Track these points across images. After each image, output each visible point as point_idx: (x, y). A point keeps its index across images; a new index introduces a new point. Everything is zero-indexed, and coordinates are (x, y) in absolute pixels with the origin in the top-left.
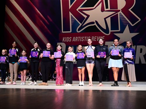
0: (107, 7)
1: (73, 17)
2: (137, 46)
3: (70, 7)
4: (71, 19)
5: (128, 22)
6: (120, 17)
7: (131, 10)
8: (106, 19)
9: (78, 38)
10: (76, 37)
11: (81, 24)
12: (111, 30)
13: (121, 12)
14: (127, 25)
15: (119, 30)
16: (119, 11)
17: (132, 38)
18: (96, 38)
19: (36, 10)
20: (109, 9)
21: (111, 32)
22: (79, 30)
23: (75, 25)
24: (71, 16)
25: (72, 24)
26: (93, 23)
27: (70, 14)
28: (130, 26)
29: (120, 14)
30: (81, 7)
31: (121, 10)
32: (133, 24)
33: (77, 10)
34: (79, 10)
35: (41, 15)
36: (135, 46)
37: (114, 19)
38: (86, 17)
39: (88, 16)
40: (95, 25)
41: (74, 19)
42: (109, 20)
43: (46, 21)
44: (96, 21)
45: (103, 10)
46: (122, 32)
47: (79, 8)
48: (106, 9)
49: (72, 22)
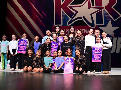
0: (93, 5)
1: (64, 13)
2: (118, 38)
3: (62, 4)
4: (63, 14)
5: (111, 17)
6: (104, 13)
7: (113, 7)
8: (92, 15)
9: (68, 30)
10: (66, 30)
11: (70, 19)
12: (96, 24)
13: (104, 9)
14: (110, 20)
15: (103, 24)
16: (103, 8)
17: (114, 31)
18: (83, 30)
19: (33, 6)
20: (95, 6)
21: (96, 26)
22: (69, 24)
23: (65, 19)
24: (63, 11)
25: (63, 18)
26: (81, 18)
27: (62, 10)
28: (112, 21)
29: (104, 10)
30: (71, 4)
31: (105, 8)
32: (115, 20)
33: (68, 6)
34: (69, 7)
35: (37, 10)
36: (116, 38)
37: (99, 15)
38: (75, 12)
39: (77, 12)
40: (83, 20)
41: (65, 14)
42: (94, 16)
43: (41, 15)
44: (83, 16)
45: (89, 7)
46: (105, 26)
47: (69, 5)
48: (92, 7)
49: (63, 17)
